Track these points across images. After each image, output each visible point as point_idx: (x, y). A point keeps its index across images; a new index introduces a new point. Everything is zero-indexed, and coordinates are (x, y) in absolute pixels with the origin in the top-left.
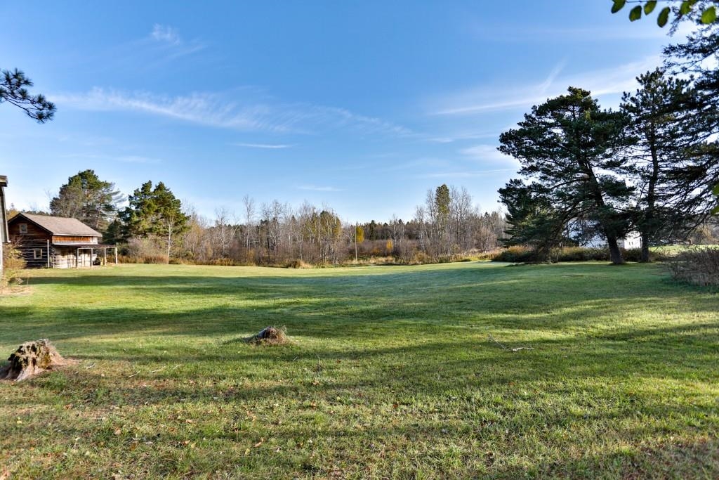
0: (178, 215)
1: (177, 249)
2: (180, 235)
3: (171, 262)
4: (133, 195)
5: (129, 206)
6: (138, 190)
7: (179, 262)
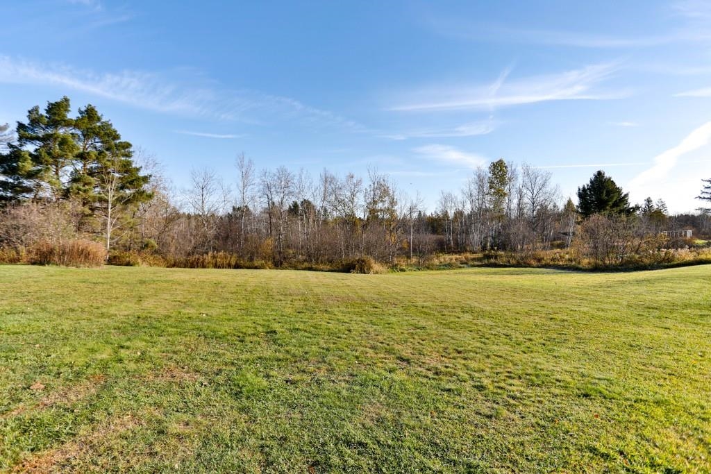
0: (127, 168)
1: (126, 235)
2: (131, 207)
3: (112, 261)
4: (26, 122)
5: (16, 143)
6: (36, 109)
7: (131, 259)
